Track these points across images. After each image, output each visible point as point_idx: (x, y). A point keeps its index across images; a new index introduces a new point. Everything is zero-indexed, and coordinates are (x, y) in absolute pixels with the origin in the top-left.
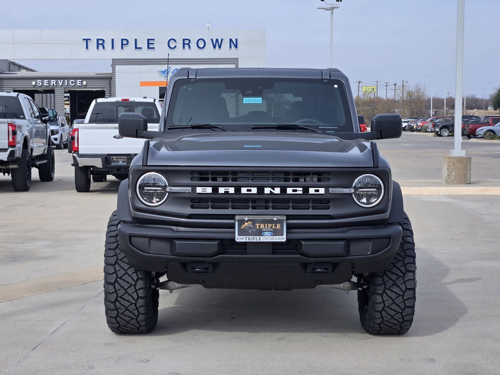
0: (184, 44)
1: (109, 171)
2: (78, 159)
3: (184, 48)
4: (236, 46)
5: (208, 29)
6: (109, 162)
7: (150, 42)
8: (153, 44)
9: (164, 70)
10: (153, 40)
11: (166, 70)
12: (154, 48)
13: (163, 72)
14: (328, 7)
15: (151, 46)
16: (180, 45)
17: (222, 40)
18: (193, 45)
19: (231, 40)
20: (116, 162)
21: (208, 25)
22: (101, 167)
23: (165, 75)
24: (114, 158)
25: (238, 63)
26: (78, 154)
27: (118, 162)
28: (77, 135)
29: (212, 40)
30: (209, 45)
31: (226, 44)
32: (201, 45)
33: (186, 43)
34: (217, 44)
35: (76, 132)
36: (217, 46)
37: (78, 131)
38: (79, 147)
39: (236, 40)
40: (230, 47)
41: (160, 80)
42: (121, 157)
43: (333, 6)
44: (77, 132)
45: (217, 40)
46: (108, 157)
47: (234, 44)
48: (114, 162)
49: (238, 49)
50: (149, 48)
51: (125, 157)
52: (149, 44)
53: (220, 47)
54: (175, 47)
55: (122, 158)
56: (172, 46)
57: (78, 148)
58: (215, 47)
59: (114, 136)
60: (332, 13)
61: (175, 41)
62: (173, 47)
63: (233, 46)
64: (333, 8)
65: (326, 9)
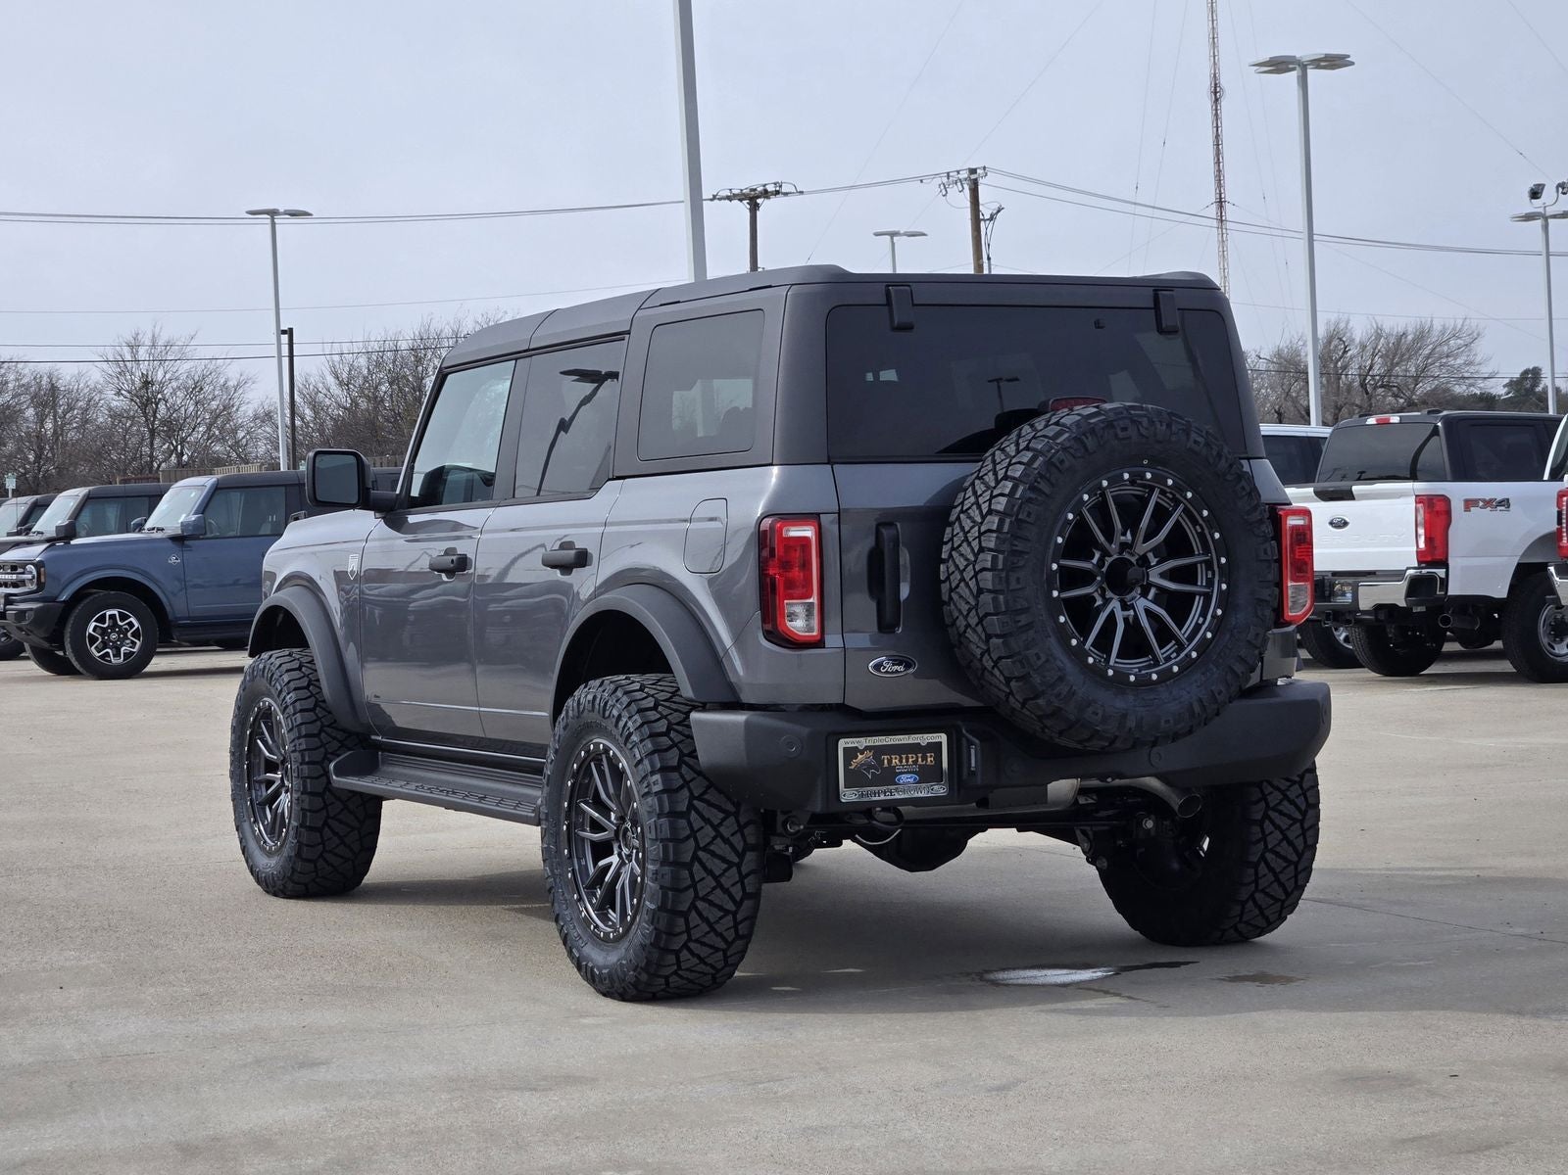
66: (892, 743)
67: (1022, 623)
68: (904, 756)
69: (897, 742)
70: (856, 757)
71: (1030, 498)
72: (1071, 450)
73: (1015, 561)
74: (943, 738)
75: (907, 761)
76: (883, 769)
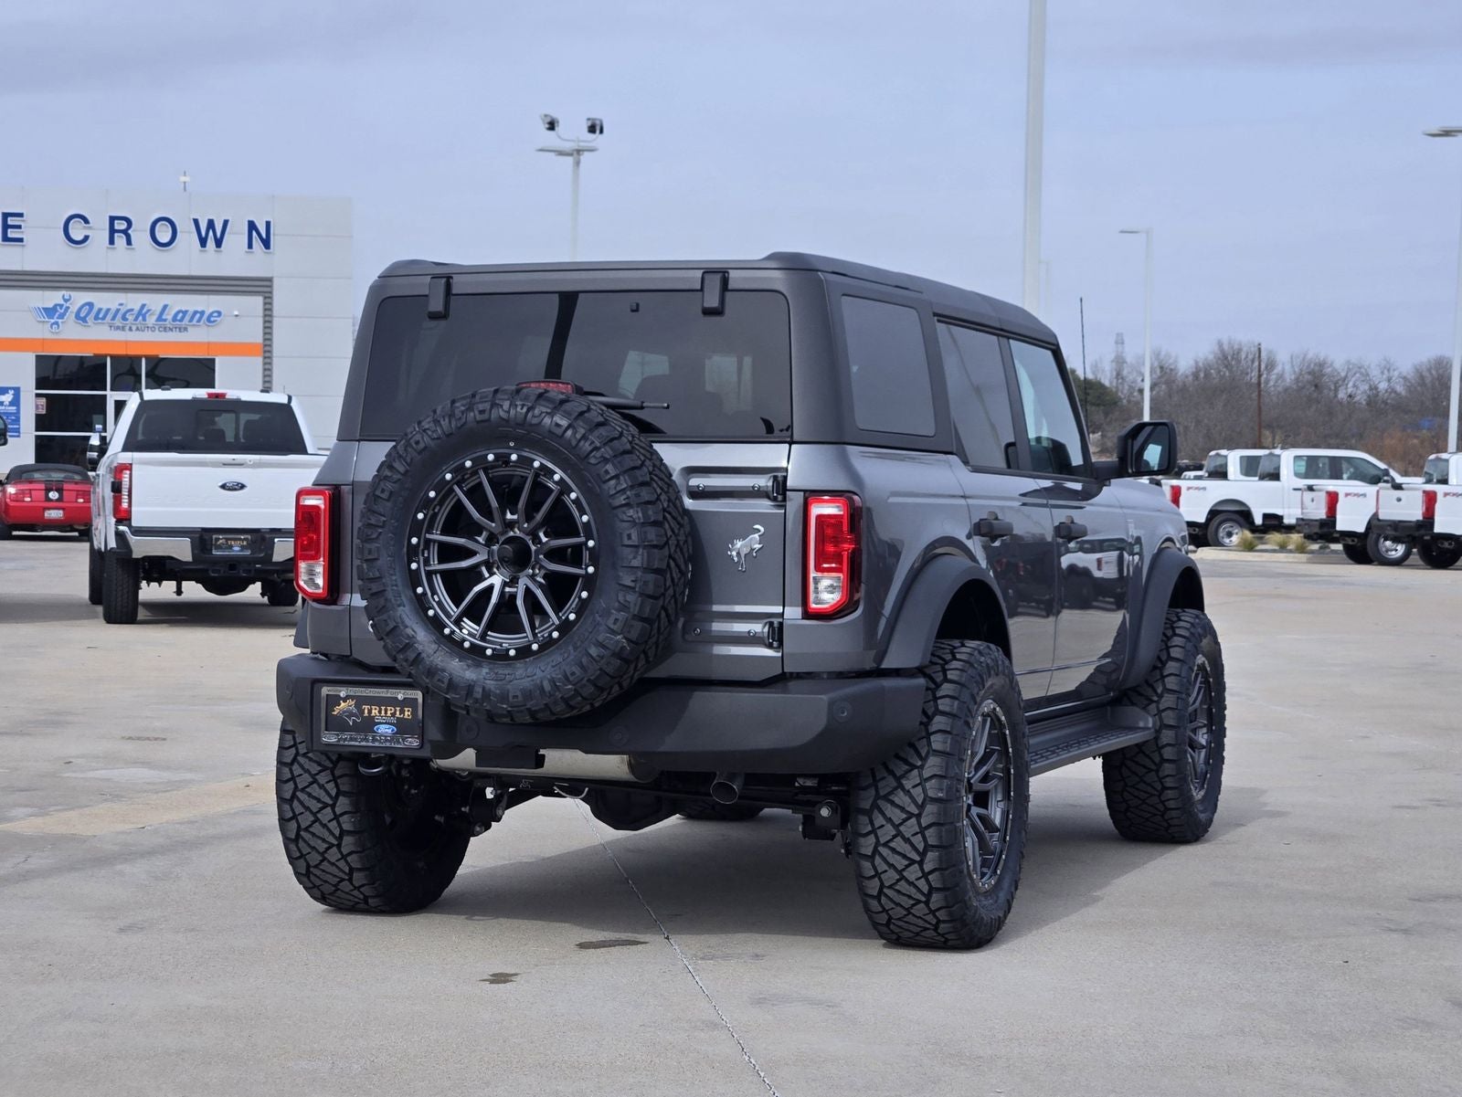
0: (112, 231)
1: (207, 570)
2: (132, 539)
3: (112, 242)
4: (266, 243)
5: (185, 190)
6: (208, 547)
7: (11, 221)
8: (19, 227)
9: (51, 306)
10: (21, 215)
11: (56, 305)
12: (21, 240)
13: (50, 312)
14: (568, 146)
15: (11, 233)
16: (100, 234)
17: (226, 222)
18: (140, 235)
19: (252, 226)
20: (226, 548)
21: (183, 179)
22: (189, 558)
23: (53, 321)
24: (219, 539)
25: (271, 292)
26: (130, 526)
27: (231, 547)
28: (127, 480)
29: (196, 222)
30: (188, 238)
31: (236, 239)
32: (164, 235)
33: (119, 228)
34: (211, 235)
35: (125, 471)
36: (211, 243)
37: (131, 470)
38: (133, 509)
39: (268, 224)
40: (250, 246)
41: (39, 336)
42: (239, 536)
43: (582, 144)
44: (128, 472)
45: (211, 224)
46: (206, 537)
47: (260, 236)
48: (219, 547)
49: (271, 250)
50: (6, 239)
51: (246, 536)
52: (6, 227)
53: (219, 243)
54: (86, 238)
55: (240, 539)
56: (77, 236)
57: (129, 511)
58: (203, 242)
59: (220, 484)
60: (578, 163)
61: (86, 221)
62: (80, 238)
63: (257, 242)
64: (579, 152)
65: (561, 153)
66: (371, 695)
67: (374, 591)
68: (383, 708)
69: (376, 695)
70: (339, 705)
71: (387, 476)
72: (430, 433)
73: (369, 533)
74: (419, 695)
75: (386, 713)
76: (363, 717)
